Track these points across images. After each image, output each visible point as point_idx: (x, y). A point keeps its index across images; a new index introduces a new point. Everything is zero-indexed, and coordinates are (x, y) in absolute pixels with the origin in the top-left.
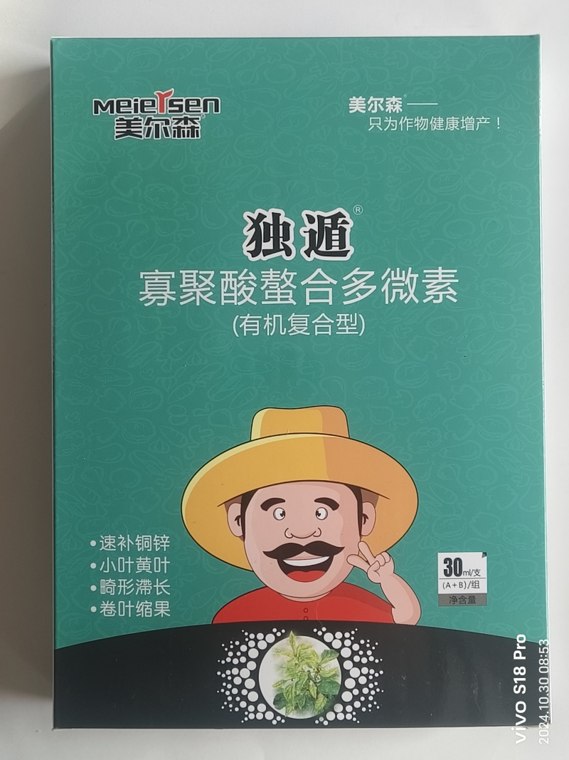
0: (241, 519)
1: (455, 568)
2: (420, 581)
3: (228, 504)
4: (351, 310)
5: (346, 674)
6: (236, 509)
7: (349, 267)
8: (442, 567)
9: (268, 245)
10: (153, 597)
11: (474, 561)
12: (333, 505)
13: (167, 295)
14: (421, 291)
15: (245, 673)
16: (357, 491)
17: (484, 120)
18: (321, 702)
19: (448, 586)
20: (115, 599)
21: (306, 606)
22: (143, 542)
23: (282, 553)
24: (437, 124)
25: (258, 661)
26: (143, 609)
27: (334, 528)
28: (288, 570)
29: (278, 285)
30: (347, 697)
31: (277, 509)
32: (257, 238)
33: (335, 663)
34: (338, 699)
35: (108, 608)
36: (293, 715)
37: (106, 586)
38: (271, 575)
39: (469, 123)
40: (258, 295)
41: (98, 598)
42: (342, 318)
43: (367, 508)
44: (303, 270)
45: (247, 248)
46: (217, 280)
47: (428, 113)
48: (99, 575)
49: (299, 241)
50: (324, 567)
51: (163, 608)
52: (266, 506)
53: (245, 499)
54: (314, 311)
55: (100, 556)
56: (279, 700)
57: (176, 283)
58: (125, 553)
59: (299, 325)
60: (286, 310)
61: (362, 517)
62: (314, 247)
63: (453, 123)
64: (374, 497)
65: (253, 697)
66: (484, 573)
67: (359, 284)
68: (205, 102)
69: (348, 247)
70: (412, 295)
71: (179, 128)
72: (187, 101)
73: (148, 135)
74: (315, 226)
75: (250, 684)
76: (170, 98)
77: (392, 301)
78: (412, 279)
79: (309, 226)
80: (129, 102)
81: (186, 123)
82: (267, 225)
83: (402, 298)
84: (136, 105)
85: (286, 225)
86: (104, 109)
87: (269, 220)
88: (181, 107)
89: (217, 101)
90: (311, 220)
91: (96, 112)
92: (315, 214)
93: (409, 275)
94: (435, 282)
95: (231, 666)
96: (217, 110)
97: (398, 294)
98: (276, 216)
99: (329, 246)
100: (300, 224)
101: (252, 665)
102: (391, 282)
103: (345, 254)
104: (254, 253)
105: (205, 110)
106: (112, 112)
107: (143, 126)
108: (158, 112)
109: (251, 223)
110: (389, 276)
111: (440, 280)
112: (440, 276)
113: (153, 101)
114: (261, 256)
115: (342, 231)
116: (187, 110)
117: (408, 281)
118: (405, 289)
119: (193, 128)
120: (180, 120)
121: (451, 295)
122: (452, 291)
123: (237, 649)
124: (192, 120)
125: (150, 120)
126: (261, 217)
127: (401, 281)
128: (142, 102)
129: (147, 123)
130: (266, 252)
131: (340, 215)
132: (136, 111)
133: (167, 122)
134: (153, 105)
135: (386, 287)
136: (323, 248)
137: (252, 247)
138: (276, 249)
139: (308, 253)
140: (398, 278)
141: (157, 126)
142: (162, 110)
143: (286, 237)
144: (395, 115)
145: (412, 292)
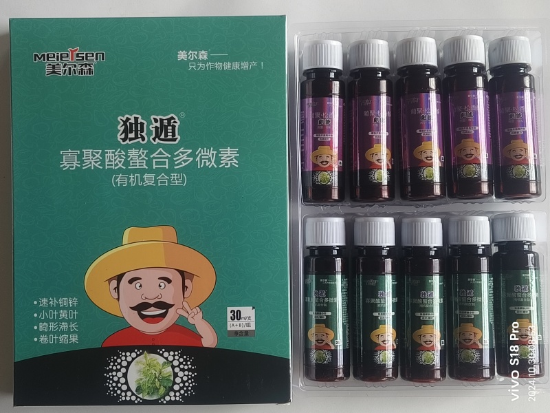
0: (117, 289)
1: (237, 316)
2: (217, 323)
3: (110, 280)
4: (179, 171)
5: (176, 375)
6: (114, 283)
7: (177, 147)
8: (229, 315)
9: (132, 135)
10: (68, 332)
11: (248, 312)
12: (169, 281)
13: (76, 164)
14: (218, 161)
15: (120, 374)
16: (182, 273)
17: (254, 64)
18: (162, 391)
19: (233, 326)
20: (48, 333)
21: (154, 337)
22: (63, 301)
23: (140, 308)
24: (228, 66)
25: (127, 368)
26: (63, 339)
27: (169, 294)
28: (143, 317)
29: (137, 158)
30: (176, 387)
31: (138, 284)
32: (125, 131)
33: (169, 369)
34: (172, 389)
35: (43, 339)
36: (147, 398)
37: (43, 326)
38: (134, 320)
39: (245, 66)
40: (126, 163)
41: (38, 333)
42: (174, 176)
43: (188, 282)
44: (151, 149)
45: (120, 137)
46: (103, 155)
47: (222, 60)
48: (38, 321)
49: (149, 133)
50: (163, 316)
51: (74, 338)
52: (131, 282)
53: (119, 278)
54: (157, 172)
55: (39, 310)
56: (139, 389)
57: (80, 157)
58: (53, 308)
59: (149, 180)
60: (142, 172)
61: (184, 287)
62: (157, 136)
63: (236, 66)
64: (191, 276)
65: (124, 388)
66: (253, 318)
67: (183, 157)
68: (97, 54)
69: (177, 136)
70: (213, 163)
71: (82, 69)
72: (86, 54)
73: (64, 74)
74: (158, 125)
75: (123, 380)
76: (77, 52)
77: (202, 166)
78: (213, 154)
79: (155, 125)
80: (54, 55)
81: (86, 67)
82: (131, 124)
83: (207, 165)
84: (58, 56)
85: (142, 124)
86: (40, 59)
87: (132, 121)
88: (83, 57)
89: (103, 54)
90: (156, 121)
91: (35, 60)
92: (158, 118)
93: (211, 152)
94: (226, 155)
95: (112, 370)
96: (103, 59)
97: (205, 162)
98: (136, 119)
99: (166, 135)
100: (150, 123)
101: (124, 370)
102: (202, 156)
103: (175, 140)
104: (124, 140)
105: (97, 59)
106: (44, 60)
107: (62, 68)
108: (70, 60)
109: (122, 123)
110: (200, 152)
111: (229, 155)
112: (229, 152)
113: (67, 54)
114: (128, 141)
115: (174, 127)
116: (87, 59)
117: (211, 155)
118: (209, 160)
119: (90, 69)
120: (83, 65)
121: (235, 163)
122: (235, 161)
123: (115, 361)
124: (89, 65)
125: (65, 65)
126: (128, 119)
127: (207, 155)
128: (61, 54)
129: (64, 67)
130: (131, 139)
131: (172, 118)
132: (58, 60)
133: (75, 66)
134: (68, 56)
135: (198, 159)
136: (163, 137)
137: (123, 136)
138: (136, 137)
139: (154, 139)
140: (205, 154)
141: (70, 68)
142: (72, 59)
143: (142, 131)
144: (204, 61)
145: (213, 161)
